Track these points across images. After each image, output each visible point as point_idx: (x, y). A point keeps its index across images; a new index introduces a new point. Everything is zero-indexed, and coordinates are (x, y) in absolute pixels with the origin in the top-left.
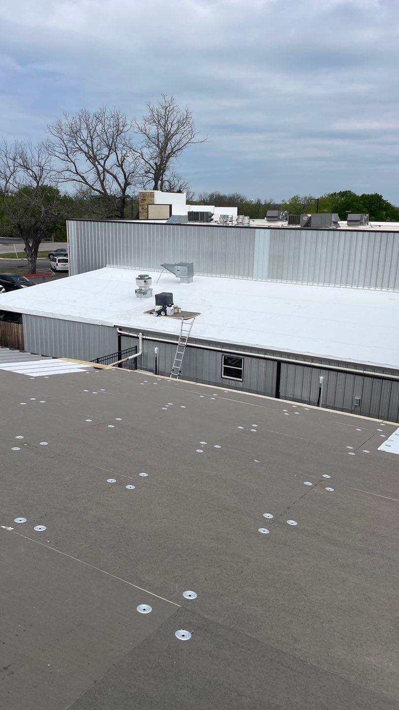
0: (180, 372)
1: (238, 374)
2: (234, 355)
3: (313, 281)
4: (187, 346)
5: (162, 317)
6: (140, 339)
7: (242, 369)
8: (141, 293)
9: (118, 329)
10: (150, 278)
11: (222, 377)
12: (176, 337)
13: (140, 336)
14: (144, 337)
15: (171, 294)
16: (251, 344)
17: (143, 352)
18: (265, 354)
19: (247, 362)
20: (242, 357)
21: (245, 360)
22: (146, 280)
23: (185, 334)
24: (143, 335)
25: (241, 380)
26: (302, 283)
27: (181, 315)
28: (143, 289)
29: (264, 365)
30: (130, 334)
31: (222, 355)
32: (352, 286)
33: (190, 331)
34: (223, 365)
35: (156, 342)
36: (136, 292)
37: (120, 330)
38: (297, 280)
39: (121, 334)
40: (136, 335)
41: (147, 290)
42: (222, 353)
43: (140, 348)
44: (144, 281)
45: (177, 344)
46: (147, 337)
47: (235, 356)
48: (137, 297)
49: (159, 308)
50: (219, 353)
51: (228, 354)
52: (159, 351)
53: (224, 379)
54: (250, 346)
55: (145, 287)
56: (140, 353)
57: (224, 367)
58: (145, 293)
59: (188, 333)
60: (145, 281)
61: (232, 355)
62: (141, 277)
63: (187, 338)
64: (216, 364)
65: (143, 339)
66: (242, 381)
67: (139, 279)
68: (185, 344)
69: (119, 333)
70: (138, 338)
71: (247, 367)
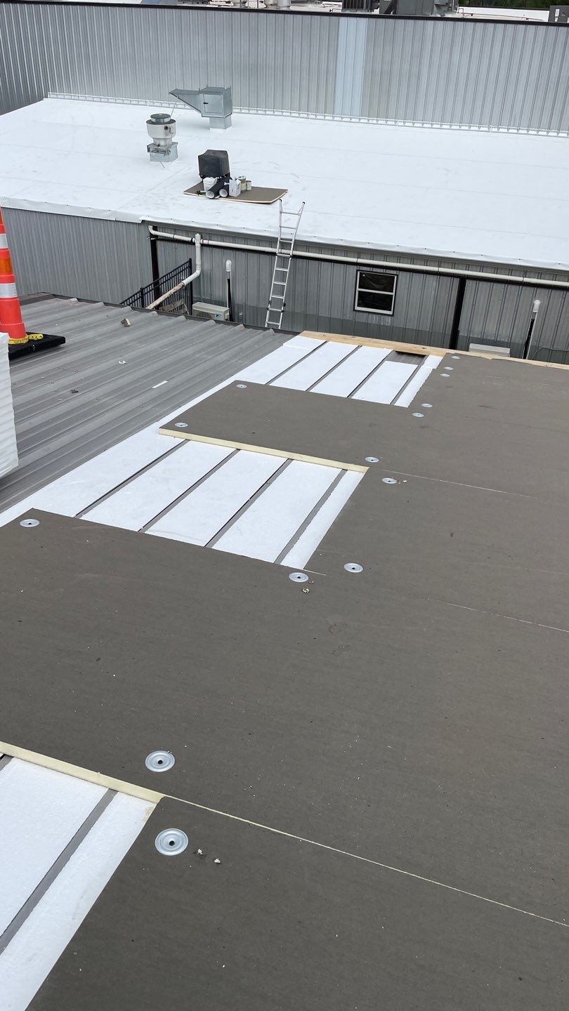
0: (285, 305)
1: (385, 303)
2: (379, 270)
3: (442, 121)
4: (294, 257)
5: (221, 200)
6: (198, 245)
7: (393, 294)
8: (160, 151)
9: (150, 228)
10: (173, 121)
11: (354, 310)
12: (271, 241)
13: (197, 239)
14: (206, 242)
15: (225, 153)
16: (413, 249)
17: (202, 272)
18: (439, 266)
19: (403, 280)
20: (395, 272)
21: (400, 277)
22: (168, 125)
23: (287, 234)
24: (202, 238)
25: (390, 313)
26: (423, 124)
27: (253, 194)
28: (162, 143)
29: (434, 284)
30: (176, 237)
31: (357, 271)
32: (508, 129)
33: (296, 229)
34: (358, 289)
35: (228, 251)
36: (149, 151)
37: (155, 228)
38: (414, 119)
39: (156, 236)
40: (189, 239)
41: (170, 146)
42: (355, 268)
43: (198, 262)
44: (164, 126)
45: (274, 254)
46: (211, 242)
47: (382, 271)
48: (152, 159)
49: (210, 182)
50: (352, 267)
51: (368, 269)
52: (234, 267)
53: (358, 313)
54: (413, 252)
55: (165, 139)
56: (197, 273)
57: (359, 292)
58: (166, 152)
59: (294, 231)
60: (166, 128)
61: (375, 270)
62: (157, 120)
63: (293, 242)
64: (345, 286)
65: (203, 245)
66: (393, 315)
67: (153, 123)
68: (291, 252)
69: (152, 235)
70: (192, 243)
71: (403, 289)
